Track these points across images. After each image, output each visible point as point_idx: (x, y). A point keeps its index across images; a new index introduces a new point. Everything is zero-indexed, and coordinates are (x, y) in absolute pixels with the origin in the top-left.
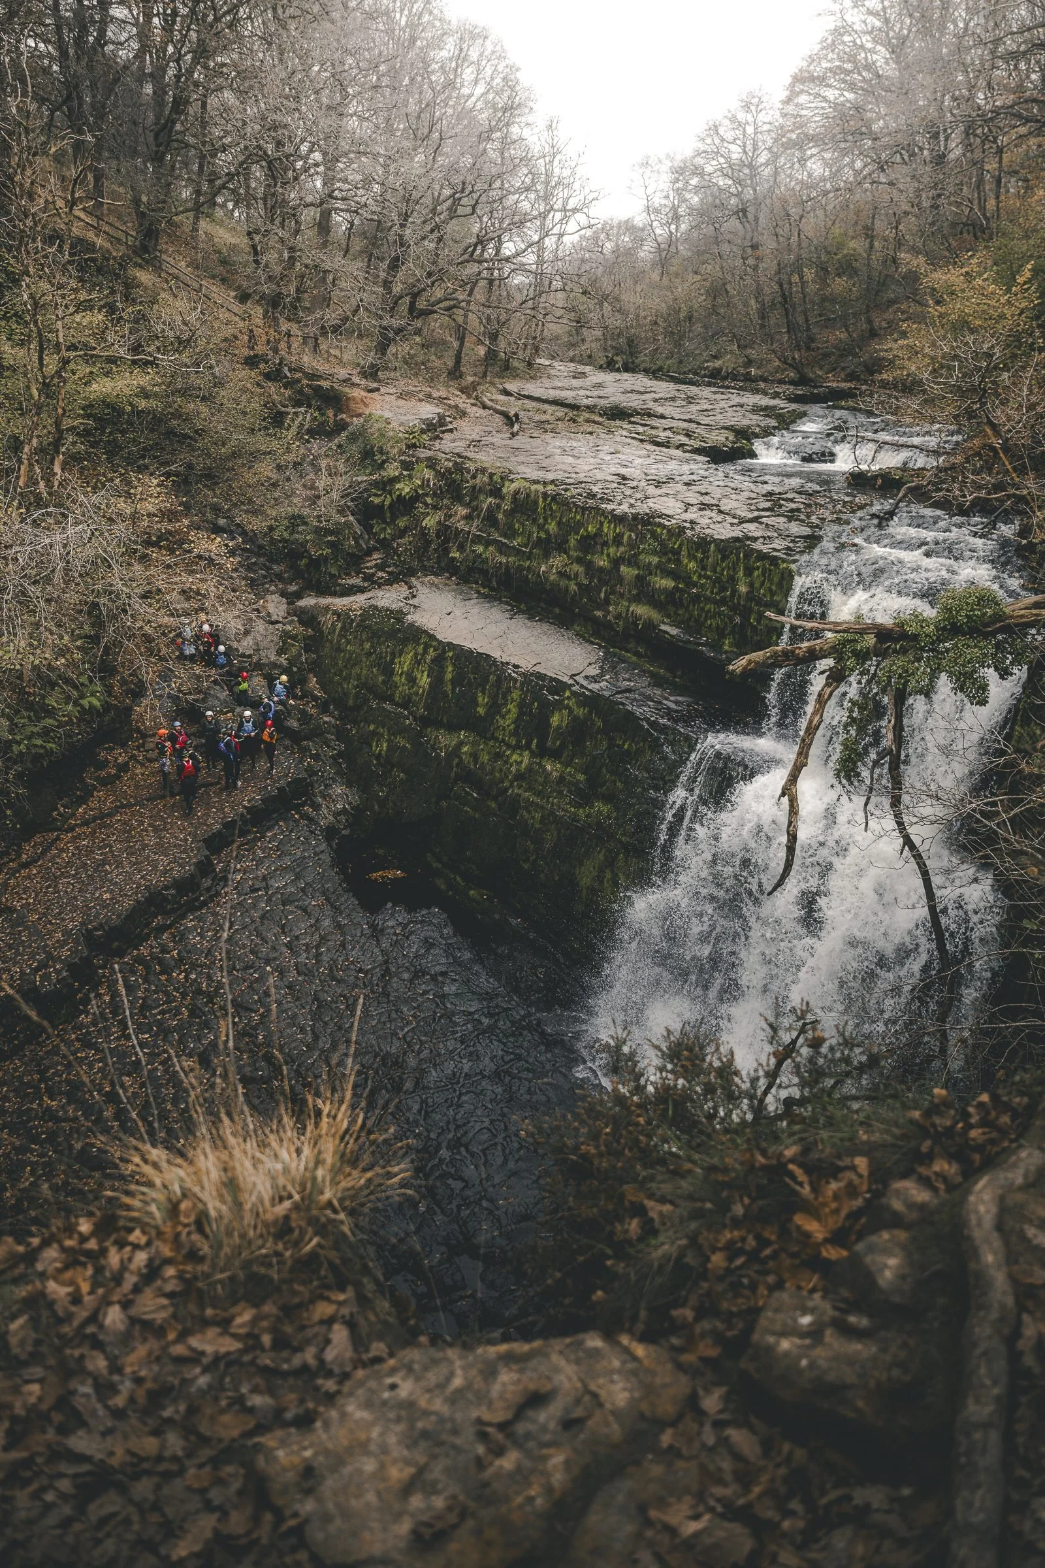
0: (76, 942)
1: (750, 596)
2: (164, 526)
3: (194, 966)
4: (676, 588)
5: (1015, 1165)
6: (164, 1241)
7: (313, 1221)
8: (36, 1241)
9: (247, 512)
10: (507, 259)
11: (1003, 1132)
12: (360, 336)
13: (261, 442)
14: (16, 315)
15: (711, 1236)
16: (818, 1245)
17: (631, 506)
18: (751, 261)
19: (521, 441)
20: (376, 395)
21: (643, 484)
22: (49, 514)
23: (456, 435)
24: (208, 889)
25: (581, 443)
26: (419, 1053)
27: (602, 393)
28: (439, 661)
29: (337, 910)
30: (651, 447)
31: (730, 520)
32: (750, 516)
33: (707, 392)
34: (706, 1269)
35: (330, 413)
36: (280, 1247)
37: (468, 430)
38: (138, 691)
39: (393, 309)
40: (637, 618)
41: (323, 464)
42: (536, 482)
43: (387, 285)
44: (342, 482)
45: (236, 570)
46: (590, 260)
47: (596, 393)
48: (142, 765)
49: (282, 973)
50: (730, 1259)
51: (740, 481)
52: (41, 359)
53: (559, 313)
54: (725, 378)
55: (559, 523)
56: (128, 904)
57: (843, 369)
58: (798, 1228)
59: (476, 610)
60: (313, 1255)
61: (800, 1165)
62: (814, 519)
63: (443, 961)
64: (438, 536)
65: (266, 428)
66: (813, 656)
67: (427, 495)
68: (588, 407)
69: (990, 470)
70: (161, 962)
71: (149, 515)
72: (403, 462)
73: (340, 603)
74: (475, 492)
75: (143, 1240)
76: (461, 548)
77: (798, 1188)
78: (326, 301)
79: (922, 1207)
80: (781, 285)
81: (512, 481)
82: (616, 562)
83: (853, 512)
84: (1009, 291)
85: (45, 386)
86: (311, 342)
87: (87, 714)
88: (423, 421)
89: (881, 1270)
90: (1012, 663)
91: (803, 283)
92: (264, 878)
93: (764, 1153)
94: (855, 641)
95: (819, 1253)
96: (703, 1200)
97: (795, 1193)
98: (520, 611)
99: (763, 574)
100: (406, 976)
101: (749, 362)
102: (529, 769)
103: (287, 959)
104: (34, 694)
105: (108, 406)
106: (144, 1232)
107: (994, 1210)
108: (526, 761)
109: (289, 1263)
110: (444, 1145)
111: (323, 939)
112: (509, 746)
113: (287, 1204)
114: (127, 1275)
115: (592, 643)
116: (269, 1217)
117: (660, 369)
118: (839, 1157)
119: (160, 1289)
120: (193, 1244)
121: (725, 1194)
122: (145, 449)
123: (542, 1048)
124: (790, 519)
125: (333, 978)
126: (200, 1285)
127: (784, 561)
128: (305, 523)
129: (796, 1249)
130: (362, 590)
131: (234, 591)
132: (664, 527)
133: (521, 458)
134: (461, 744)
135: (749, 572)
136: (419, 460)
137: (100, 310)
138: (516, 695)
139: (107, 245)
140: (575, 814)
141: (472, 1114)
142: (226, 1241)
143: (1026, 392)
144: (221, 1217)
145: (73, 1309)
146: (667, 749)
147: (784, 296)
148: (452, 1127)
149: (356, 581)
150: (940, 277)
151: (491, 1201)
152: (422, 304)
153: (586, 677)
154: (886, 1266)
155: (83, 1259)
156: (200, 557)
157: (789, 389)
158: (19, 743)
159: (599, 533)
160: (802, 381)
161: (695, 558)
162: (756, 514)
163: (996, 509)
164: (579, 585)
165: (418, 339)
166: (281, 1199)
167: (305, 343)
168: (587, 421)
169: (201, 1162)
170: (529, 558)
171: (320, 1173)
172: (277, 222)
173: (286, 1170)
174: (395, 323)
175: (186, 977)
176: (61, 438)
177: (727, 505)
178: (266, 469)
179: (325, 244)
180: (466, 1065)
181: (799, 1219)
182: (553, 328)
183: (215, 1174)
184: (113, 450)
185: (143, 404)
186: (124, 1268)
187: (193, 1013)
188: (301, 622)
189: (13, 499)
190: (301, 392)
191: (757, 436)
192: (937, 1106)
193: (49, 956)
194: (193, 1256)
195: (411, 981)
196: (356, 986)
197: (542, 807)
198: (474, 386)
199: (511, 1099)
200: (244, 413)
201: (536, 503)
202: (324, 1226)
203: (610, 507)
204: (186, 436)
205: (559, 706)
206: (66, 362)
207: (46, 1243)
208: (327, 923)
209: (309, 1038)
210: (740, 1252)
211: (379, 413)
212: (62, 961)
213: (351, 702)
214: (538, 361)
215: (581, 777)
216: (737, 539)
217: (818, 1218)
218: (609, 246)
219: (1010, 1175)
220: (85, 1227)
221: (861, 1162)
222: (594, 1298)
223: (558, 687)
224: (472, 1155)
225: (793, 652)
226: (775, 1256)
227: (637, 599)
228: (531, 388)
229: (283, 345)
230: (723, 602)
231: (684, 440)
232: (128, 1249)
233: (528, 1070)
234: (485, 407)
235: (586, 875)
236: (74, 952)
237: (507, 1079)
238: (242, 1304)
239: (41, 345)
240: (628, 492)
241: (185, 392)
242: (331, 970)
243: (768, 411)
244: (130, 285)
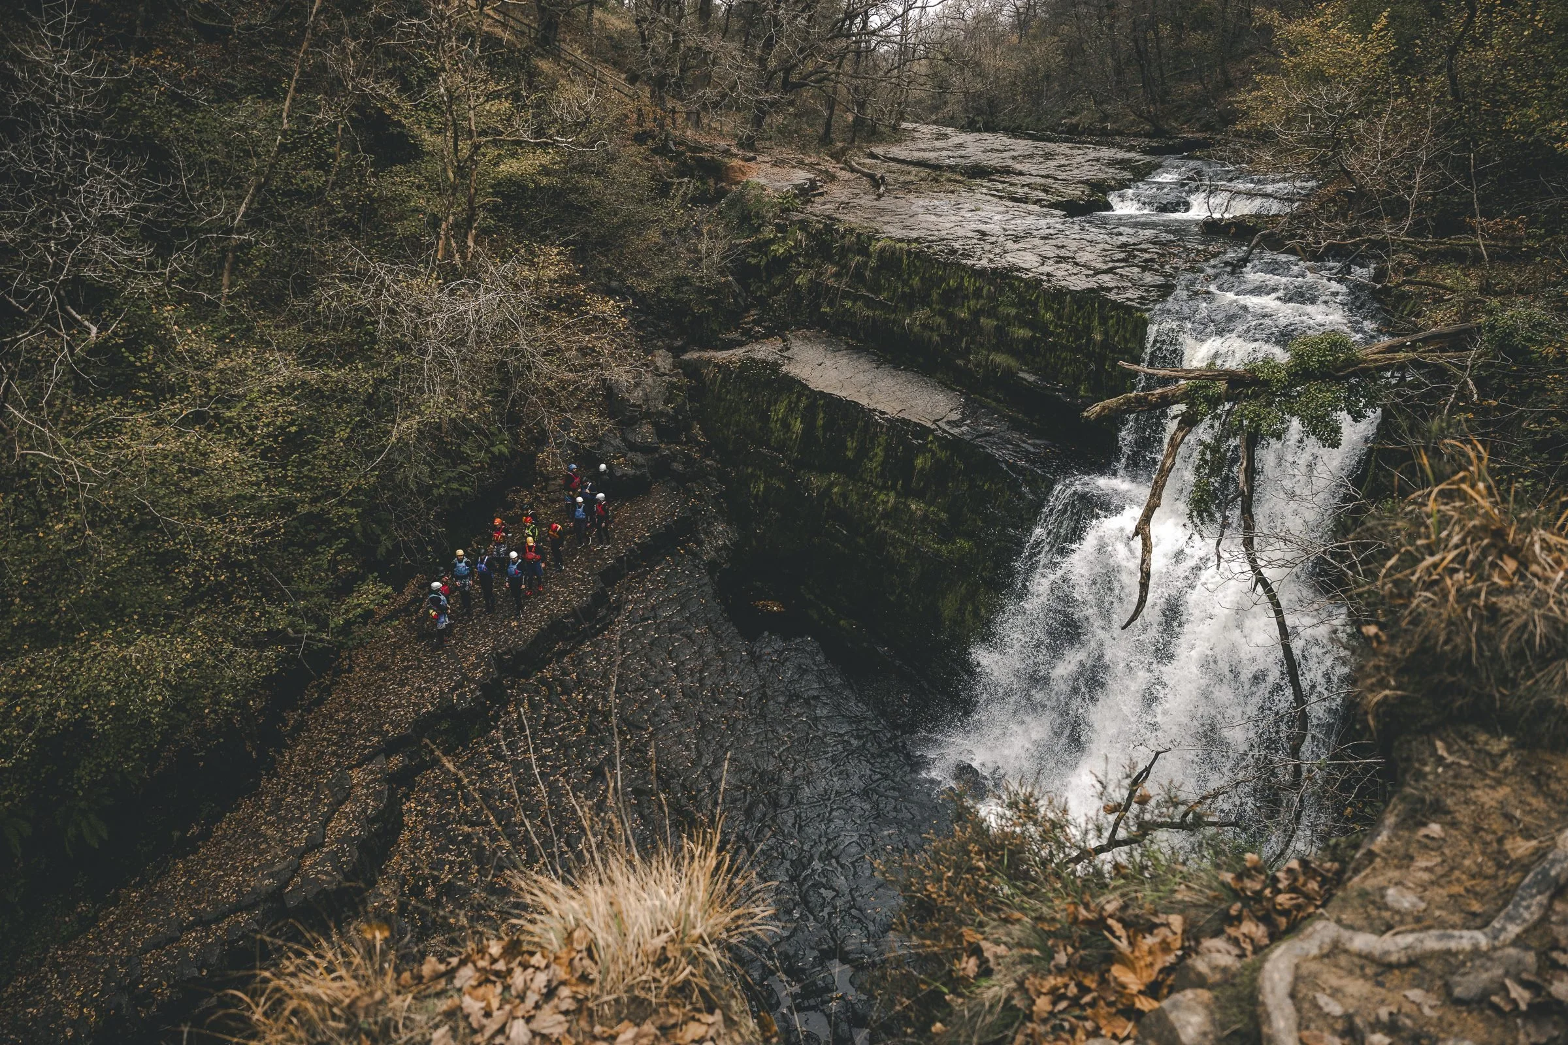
0: (489, 665)
1: (1105, 344)
2: (563, 291)
3: (591, 687)
4: (1033, 337)
5: (1310, 936)
6: (561, 965)
7: (686, 952)
8: (454, 961)
9: (637, 275)
10: (873, 33)
11: (1309, 898)
12: (738, 110)
13: (648, 211)
14: (434, 105)
15: (1037, 982)
16: (1133, 995)
17: (991, 260)
18: (1106, 21)
19: (887, 202)
20: (752, 164)
21: (1001, 239)
22: (463, 284)
23: (826, 198)
24: (604, 618)
25: (943, 202)
26: (794, 770)
27: (963, 153)
28: (811, 410)
29: (719, 638)
30: (1011, 204)
31: (1085, 271)
32: (1105, 267)
33: (1064, 148)
34: (1032, 1012)
35: (711, 182)
36: (658, 974)
37: (838, 193)
38: (541, 440)
39: (767, 84)
40: (998, 366)
41: (705, 229)
42: (901, 240)
43: (762, 61)
44: (722, 245)
45: (626, 329)
46: (953, 27)
47: (958, 153)
48: (545, 505)
49: (669, 694)
50: (1054, 1003)
51: (1094, 233)
52: (456, 145)
53: (921, 80)
54: (1081, 134)
55: (922, 279)
56: (533, 631)
57: (1198, 120)
58: (1115, 978)
59: (845, 361)
60: (686, 983)
61: (1120, 920)
62: (1167, 268)
63: (816, 686)
64: (810, 293)
65: (654, 199)
66: (1166, 401)
67: (799, 255)
68: (950, 167)
69: (1345, 216)
70: (562, 683)
71: (550, 281)
72: (777, 225)
73: (722, 356)
74: (844, 251)
75: (543, 964)
76: (831, 304)
77: (1116, 941)
78: (707, 79)
79: (1225, 970)
80: (1136, 41)
81: (878, 240)
82: (976, 314)
83: (1207, 260)
84: (1364, 39)
85: (460, 171)
86: (694, 117)
87: (497, 460)
88: (796, 186)
89: (1184, 1027)
90: (1365, 406)
91: (1158, 39)
92: (653, 608)
93: (1087, 907)
94: (1207, 387)
95: (1133, 1004)
96: (1030, 947)
97: (1112, 946)
98: (886, 361)
99: (1118, 323)
100: (781, 699)
101: (1105, 118)
102: (895, 508)
103: (675, 683)
104: (451, 443)
105: (514, 184)
106: (543, 956)
107: (1289, 978)
108: (892, 501)
109: (665, 989)
110: (816, 856)
111: (706, 665)
112: (876, 487)
113: (664, 937)
114: (529, 993)
115: (954, 390)
116: (649, 948)
117: (1019, 127)
118: (1155, 913)
119: (557, 1007)
120: (584, 968)
121: (1050, 943)
122: (546, 221)
123: (908, 769)
124: (1144, 269)
125: (716, 701)
126: (590, 1005)
127: (1137, 310)
128: (689, 284)
129: (1113, 999)
130: (740, 344)
131: (626, 347)
132: (1021, 279)
133: (886, 219)
134: (832, 484)
135: (1104, 321)
136: (792, 223)
137: (507, 98)
138: (882, 439)
139: (513, 39)
140: (938, 550)
141: (842, 829)
142: (612, 968)
143: (1380, 139)
144: (608, 946)
145: (485, 1021)
146: (1025, 489)
147: (1138, 51)
148: (824, 840)
149: (735, 335)
150: (1295, 28)
151: (860, 910)
152: (794, 78)
153: (948, 422)
154: (1189, 1023)
155: (493, 978)
156: (595, 317)
157: (1144, 142)
158: (438, 487)
159: (960, 286)
160: (1158, 133)
161: (1051, 309)
162: (1110, 265)
163: (1352, 252)
164: (942, 336)
165: (791, 110)
166: (659, 932)
167: (688, 118)
168: (949, 180)
169: (591, 895)
170: (894, 312)
171: (692, 911)
172: (663, 9)
173: (663, 909)
174: (768, 97)
175: (584, 698)
176: (473, 214)
177: (1083, 257)
178: (653, 235)
179: (705, 29)
180: (837, 783)
181: (1117, 971)
182: (916, 93)
183: (603, 908)
184: (519, 223)
185: (545, 181)
186: (526, 988)
187: (590, 731)
188: (686, 374)
189: (433, 270)
190: (684, 163)
191: (1113, 189)
192: (1249, 870)
193: (464, 676)
194: (585, 979)
195: (786, 705)
196: (736, 708)
197: (908, 544)
198: (843, 151)
199: (879, 816)
200: (634, 186)
201: (901, 260)
202: (695, 958)
203: (970, 262)
204: (583, 208)
205: (922, 449)
206: (477, 147)
207: (463, 963)
208: (709, 650)
209: (694, 755)
210: (1063, 997)
211: (756, 180)
212: (475, 682)
213: (731, 447)
214: (904, 125)
215: (943, 515)
216: (1091, 290)
217: (1133, 969)
218: (970, 13)
219: (1306, 945)
220: (495, 949)
221: (1176, 921)
222: (933, 1029)
223: (922, 431)
224: (842, 866)
225: (1145, 398)
226: (1093, 1004)
227: (996, 348)
228: (897, 151)
229: (668, 121)
230: (1078, 350)
231: (1042, 195)
232: (531, 970)
233: (894, 789)
234: (853, 170)
235: (948, 607)
236: (486, 673)
237: (875, 797)
238: (626, 1023)
239: (456, 132)
240: (988, 247)
241: (583, 169)
242: (713, 693)
243: (1123, 164)
244: (533, 73)
